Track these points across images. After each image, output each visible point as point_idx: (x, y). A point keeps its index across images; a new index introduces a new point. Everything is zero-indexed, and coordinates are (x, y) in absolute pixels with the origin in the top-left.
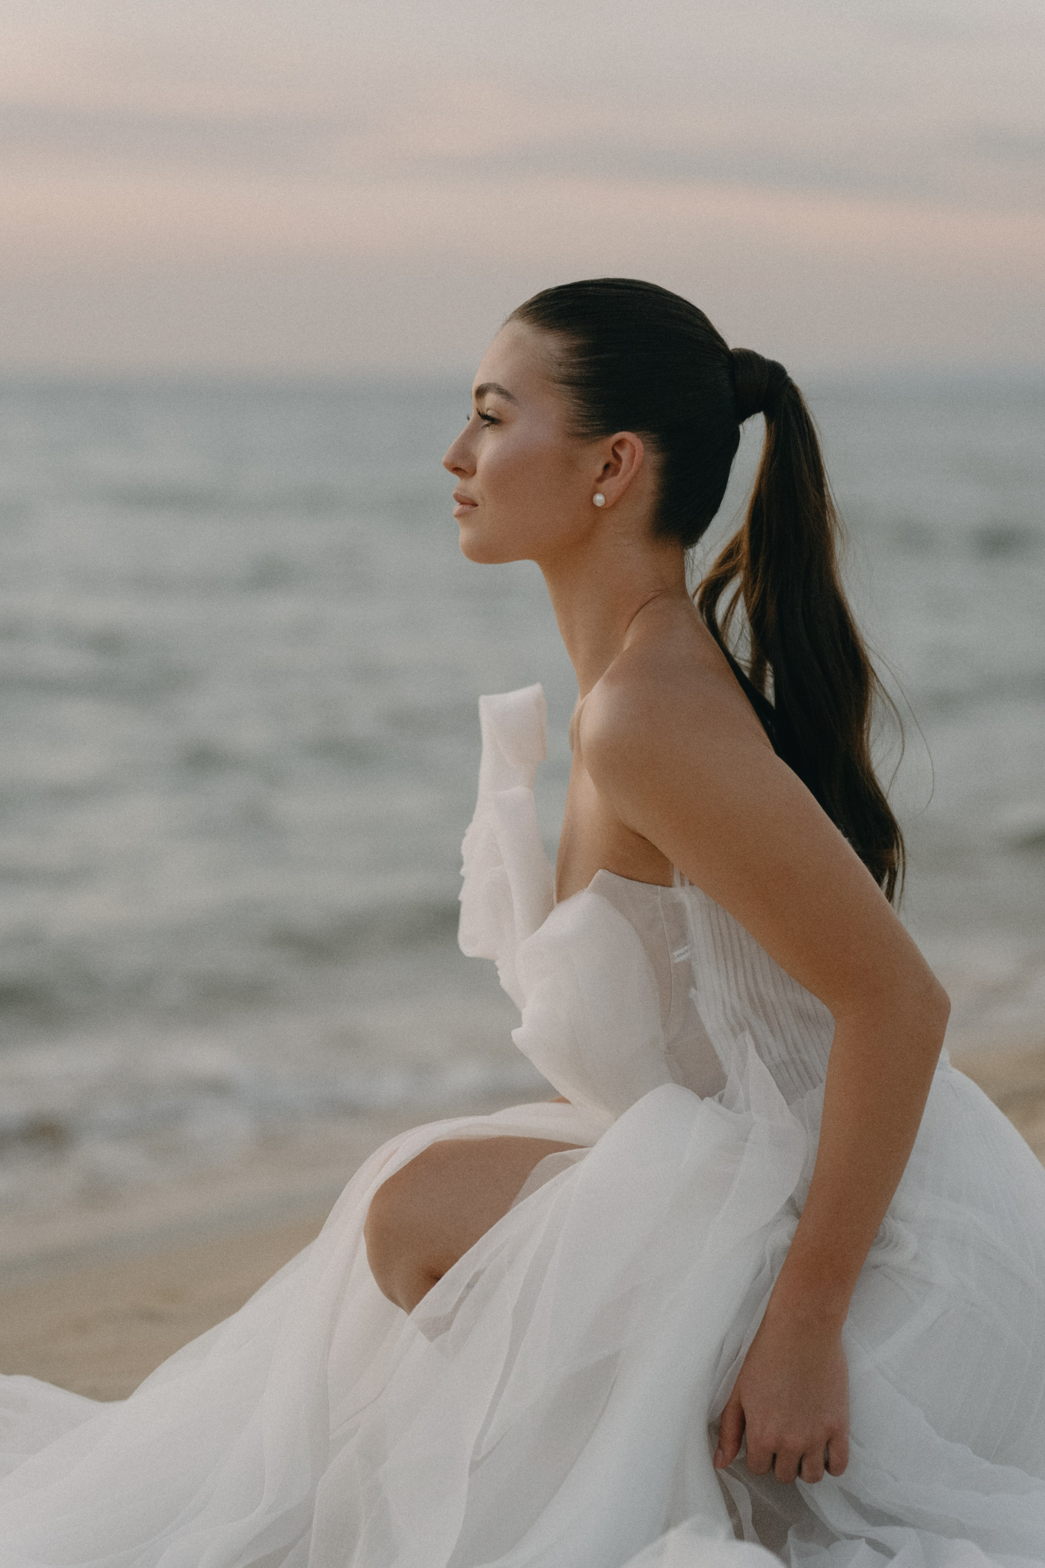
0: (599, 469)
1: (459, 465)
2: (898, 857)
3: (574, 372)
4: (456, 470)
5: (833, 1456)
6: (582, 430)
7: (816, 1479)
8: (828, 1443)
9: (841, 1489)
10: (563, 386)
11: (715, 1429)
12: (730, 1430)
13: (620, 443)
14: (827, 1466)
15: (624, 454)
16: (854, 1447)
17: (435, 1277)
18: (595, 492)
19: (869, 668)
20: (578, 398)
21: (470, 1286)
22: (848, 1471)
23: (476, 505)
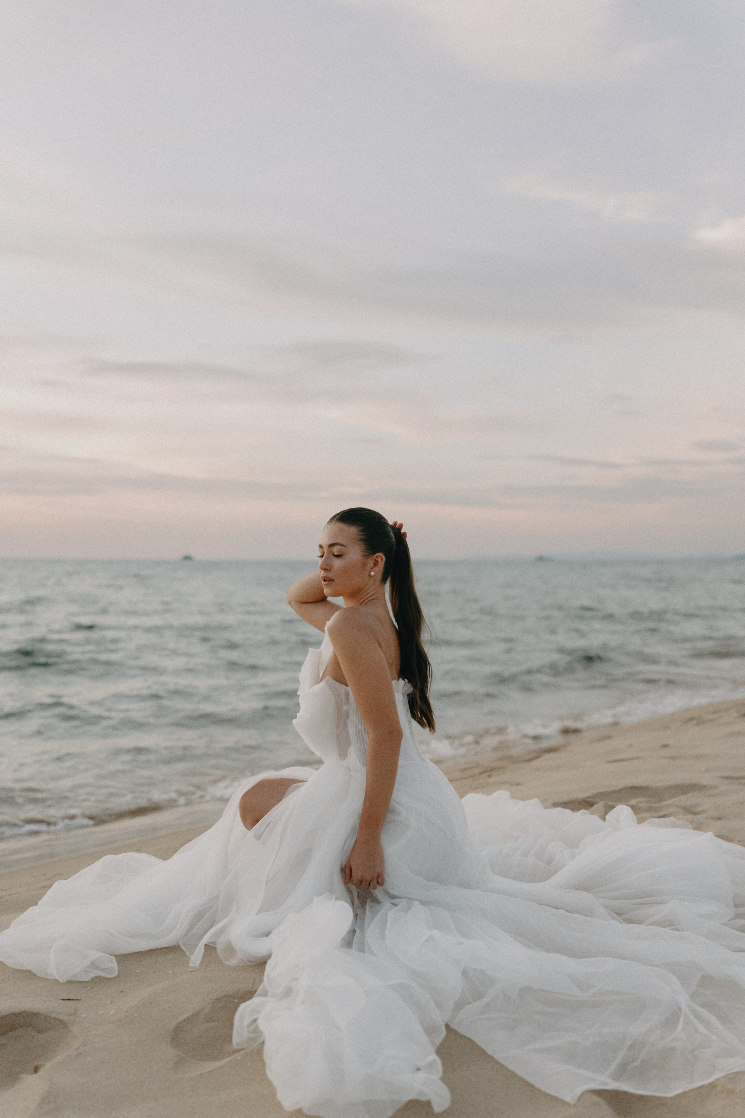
0: (372, 565)
1: (326, 568)
2: (429, 678)
3: (363, 537)
4: (325, 569)
5: (380, 880)
6: (366, 554)
7: (374, 889)
8: (378, 877)
9: (384, 890)
10: (359, 542)
11: (343, 870)
12: (348, 871)
13: (377, 557)
14: (378, 883)
15: (379, 559)
16: (386, 877)
17: (257, 821)
18: (371, 572)
19: (422, 617)
20: (366, 545)
21: (268, 825)
22: (385, 885)
23: (333, 580)
